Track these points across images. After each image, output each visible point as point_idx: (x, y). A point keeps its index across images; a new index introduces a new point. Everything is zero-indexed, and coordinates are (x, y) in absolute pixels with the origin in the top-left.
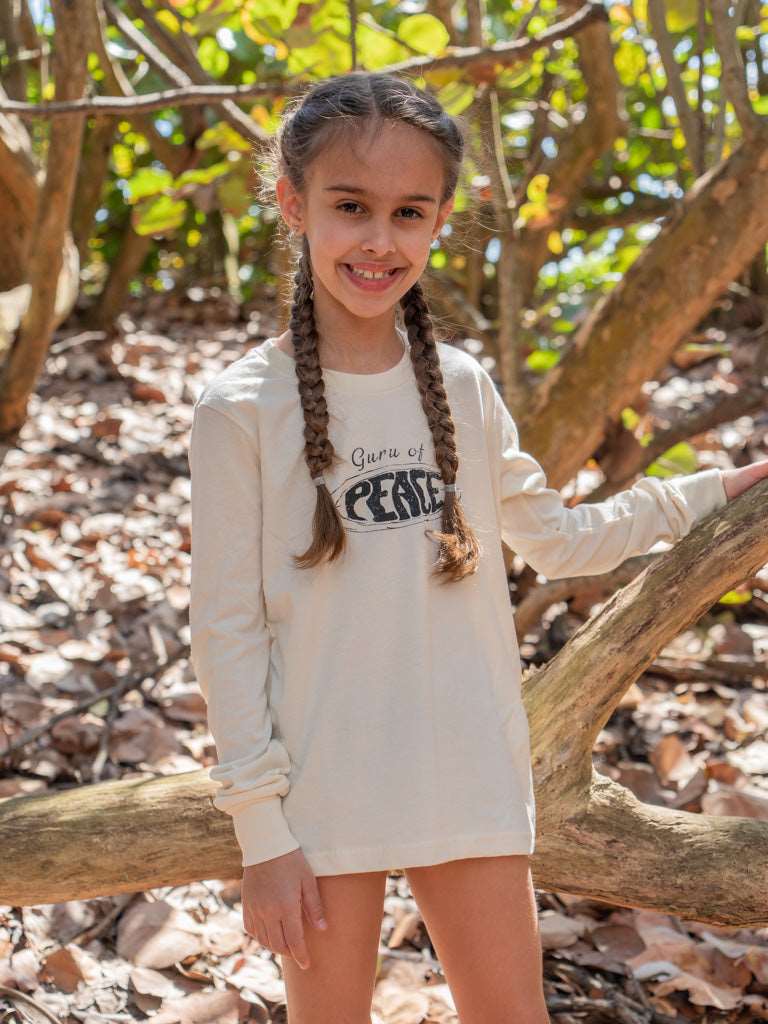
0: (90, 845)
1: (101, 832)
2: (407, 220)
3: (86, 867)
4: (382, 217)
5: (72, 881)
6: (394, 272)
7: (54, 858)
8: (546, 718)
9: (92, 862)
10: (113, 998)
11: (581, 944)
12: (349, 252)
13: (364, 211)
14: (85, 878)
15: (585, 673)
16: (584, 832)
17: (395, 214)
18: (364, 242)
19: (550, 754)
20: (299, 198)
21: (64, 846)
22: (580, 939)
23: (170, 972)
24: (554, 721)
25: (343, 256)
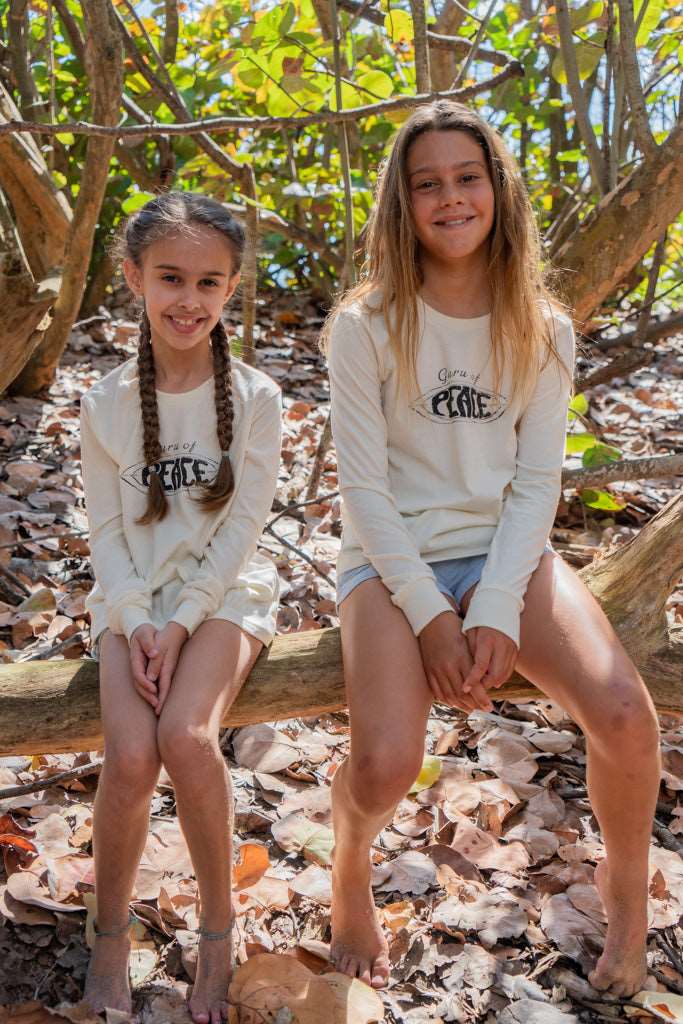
0: (289, 678)
1: (297, 668)
2: (207, 287)
3: (286, 694)
4: (192, 285)
5: (273, 705)
6: (199, 321)
7: (261, 689)
8: (638, 578)
9: (289, 690)
10: (245, 793)
11: (574, 749)
12: (169, 307)
13: (179, 281)
14: (283, 703)
15: (668, 545)
16: (667, 663)
17: (199, 283)
18: (180, 300)
19: (641, 606)
20: (138, 271)
21: (268, 679)
22: (573, 746)
23: (281, 774)
24: (644, 581)
25: (167, 310)
